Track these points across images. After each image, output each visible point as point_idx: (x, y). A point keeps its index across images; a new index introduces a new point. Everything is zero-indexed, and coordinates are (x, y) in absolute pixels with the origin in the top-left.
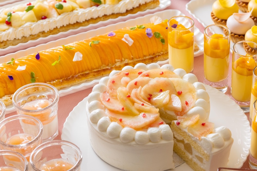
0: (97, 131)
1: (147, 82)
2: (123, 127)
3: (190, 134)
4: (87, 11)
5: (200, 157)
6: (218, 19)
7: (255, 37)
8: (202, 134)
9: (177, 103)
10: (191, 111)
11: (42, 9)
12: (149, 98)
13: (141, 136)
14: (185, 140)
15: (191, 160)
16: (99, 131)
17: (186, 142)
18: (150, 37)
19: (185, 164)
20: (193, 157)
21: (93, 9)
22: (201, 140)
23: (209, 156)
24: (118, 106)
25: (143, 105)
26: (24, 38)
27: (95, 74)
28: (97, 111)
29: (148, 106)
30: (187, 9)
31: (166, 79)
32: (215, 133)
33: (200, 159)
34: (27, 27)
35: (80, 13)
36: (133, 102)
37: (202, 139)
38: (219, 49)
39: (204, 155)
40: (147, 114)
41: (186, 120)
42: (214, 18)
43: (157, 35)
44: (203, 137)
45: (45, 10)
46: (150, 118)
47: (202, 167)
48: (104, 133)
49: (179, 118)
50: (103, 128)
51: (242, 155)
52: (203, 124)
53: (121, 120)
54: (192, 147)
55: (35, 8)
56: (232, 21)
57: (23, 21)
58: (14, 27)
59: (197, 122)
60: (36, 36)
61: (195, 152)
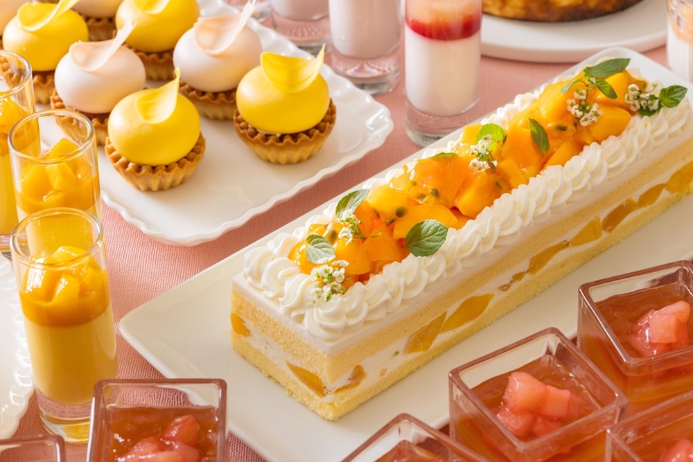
7: (29, 36)
51: (12, 394)
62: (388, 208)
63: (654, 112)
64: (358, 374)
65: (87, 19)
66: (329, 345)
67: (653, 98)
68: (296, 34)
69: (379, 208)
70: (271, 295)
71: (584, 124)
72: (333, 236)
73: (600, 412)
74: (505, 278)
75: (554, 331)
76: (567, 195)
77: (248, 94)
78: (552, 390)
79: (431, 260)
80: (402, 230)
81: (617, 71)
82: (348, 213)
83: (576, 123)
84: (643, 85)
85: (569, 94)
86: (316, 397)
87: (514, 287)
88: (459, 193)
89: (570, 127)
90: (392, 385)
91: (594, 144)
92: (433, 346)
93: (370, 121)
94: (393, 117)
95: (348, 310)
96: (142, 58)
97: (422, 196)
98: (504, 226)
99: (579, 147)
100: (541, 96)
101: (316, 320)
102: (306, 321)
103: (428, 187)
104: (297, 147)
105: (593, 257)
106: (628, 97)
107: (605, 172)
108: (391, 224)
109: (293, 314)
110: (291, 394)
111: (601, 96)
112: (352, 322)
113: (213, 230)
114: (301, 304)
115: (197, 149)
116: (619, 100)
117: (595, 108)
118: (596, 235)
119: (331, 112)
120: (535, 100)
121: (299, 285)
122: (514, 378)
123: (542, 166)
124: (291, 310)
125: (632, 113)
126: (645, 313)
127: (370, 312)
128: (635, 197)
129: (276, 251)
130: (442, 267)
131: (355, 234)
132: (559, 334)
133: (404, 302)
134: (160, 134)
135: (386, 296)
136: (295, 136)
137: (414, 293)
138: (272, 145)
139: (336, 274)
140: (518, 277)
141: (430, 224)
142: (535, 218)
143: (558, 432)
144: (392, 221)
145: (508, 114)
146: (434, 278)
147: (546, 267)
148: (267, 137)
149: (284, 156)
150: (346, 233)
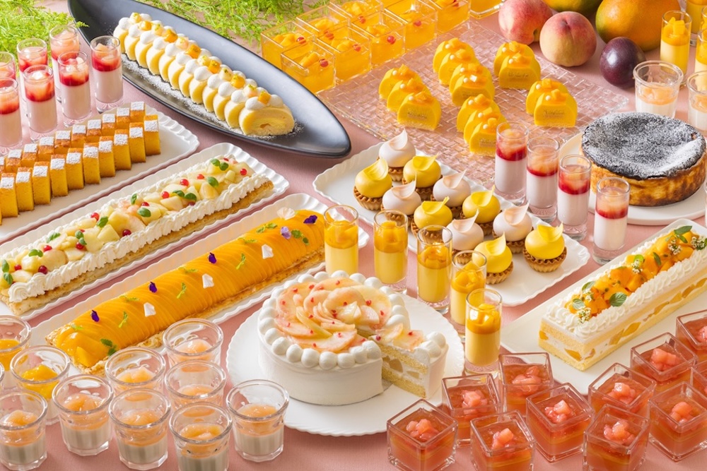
0: (288, 364)
1: (325, 296)
2: (320, 351)
3: (398, 348)
4: (182, 214)
5: (413, 373)
6: (367, 199)
7: (429, 216)
8: (414, 344)
9: (373, 315)
10: (390, 321)
11: (119, 220)
12: (334, 314)
13: (346, 359)
14: (390, 356)
15: (402, 379)
16: (290, 363)
17: (392, 358)
18: (288, 238)
19: (393, 386)
20: (404, 375)
21: (189, 209)
22: (413, 352)
23: (427, 369)
24: (304, 330)
25: (333, 323)
26: (107, 265)
27: (233, 299)
28: (281, 339)
29: (339, 324)
30: (316, 190)
31: (348, 288)
32: (426, 341)
33: (415, 375)
34: (109, 248)
35: (174, 218)
36: (319, 323)
37: (415, 350)
38: (396, 241)
39: (419, 368)
40: (342, 334)
41: (388, 333)
42: (361, 198)
43: (297, 234)
44: (416, 348)
45: (125, 220)
46: (349, 336)
47: (418, 383)
48: (298, 364)
49: (379, 332)
50: (296, 358)
52: (410, 334)
53: (315, 345)
54: (402, 362)
55: (110, 219)
56: (389, 200)
57: (100, 240)
58: (92, 252)
59: (402, 333)
60: (122, 260)
61: (406, 368)
62: (602, 288)
63: (702, 248)
64: (593, 352)
65: (451, 208)
66: (585, 340)
67: (702, 242)
68: (540, 214)
69: (598, 288)
70: (559, 322)
71: (675, 254)
72: (583, 299)
73: (686, 362)
74: (645, 316)
75: (668, 333)
76: (669, 283)
77: (531, 242)
78: (669, 354)
79: (620, 308)
80: (608, 297)
81: (687, 232)
82: (588, 290)
83: (672, 252)
84: (698, 237)
85: (669, 242)
86: (577, 362)
87: (648, 320)
88: (628, 282)
89: (669, 255)
90: (604, 357)
91: (679, 262)
92: (619, 343)
93: (579, 254)
94: (589, 252)
95: (590, 327)
96: (482, 227)
97: (614, 284)
98: (646, 295)
99: (673, 263)
100: (656, 242)
101: (579, 330)
102: (575, 331)
103: (616, 280)
104: (552, 265)
105: (678, 308)
106: (692, 242)
107: (684, 273)
108: (603, 295)
109: (570, 329)
110: (565, 361)
111: (681, 242)
112: (592, 331)
113: (524, 300)
114: (573, 325)
115: (511, 267)
116: (688, 244)
117: (679, 247)
118: (680, 299)
119: (565, 250)
120: (653, 245)
121: (571, 318)
122: (656, 350)
123: (658, 272)
124: (568, 327)
125: (694, 249)
126: (702, 327)
127: (599, 328)
128: (695, 284)
129: (559, 306)
130: (624, 311)
131: (592, 298)
132: (671, 334)
133: (611, 324)
134: (498, 260)
135: (604, 322)
136: (551, 260)
137: (614, 321)
138: (542, 264)
139: (587, 312)
140: (650, 316)
141: (619, 294)
142: (658, 291)
143: (671, 369)
144: (604, 294)
145: (643, 250)
146: (621, 315)
147: (660, 312)
148: (540, 261)
149: (546, 269)
150: (588, 298)
